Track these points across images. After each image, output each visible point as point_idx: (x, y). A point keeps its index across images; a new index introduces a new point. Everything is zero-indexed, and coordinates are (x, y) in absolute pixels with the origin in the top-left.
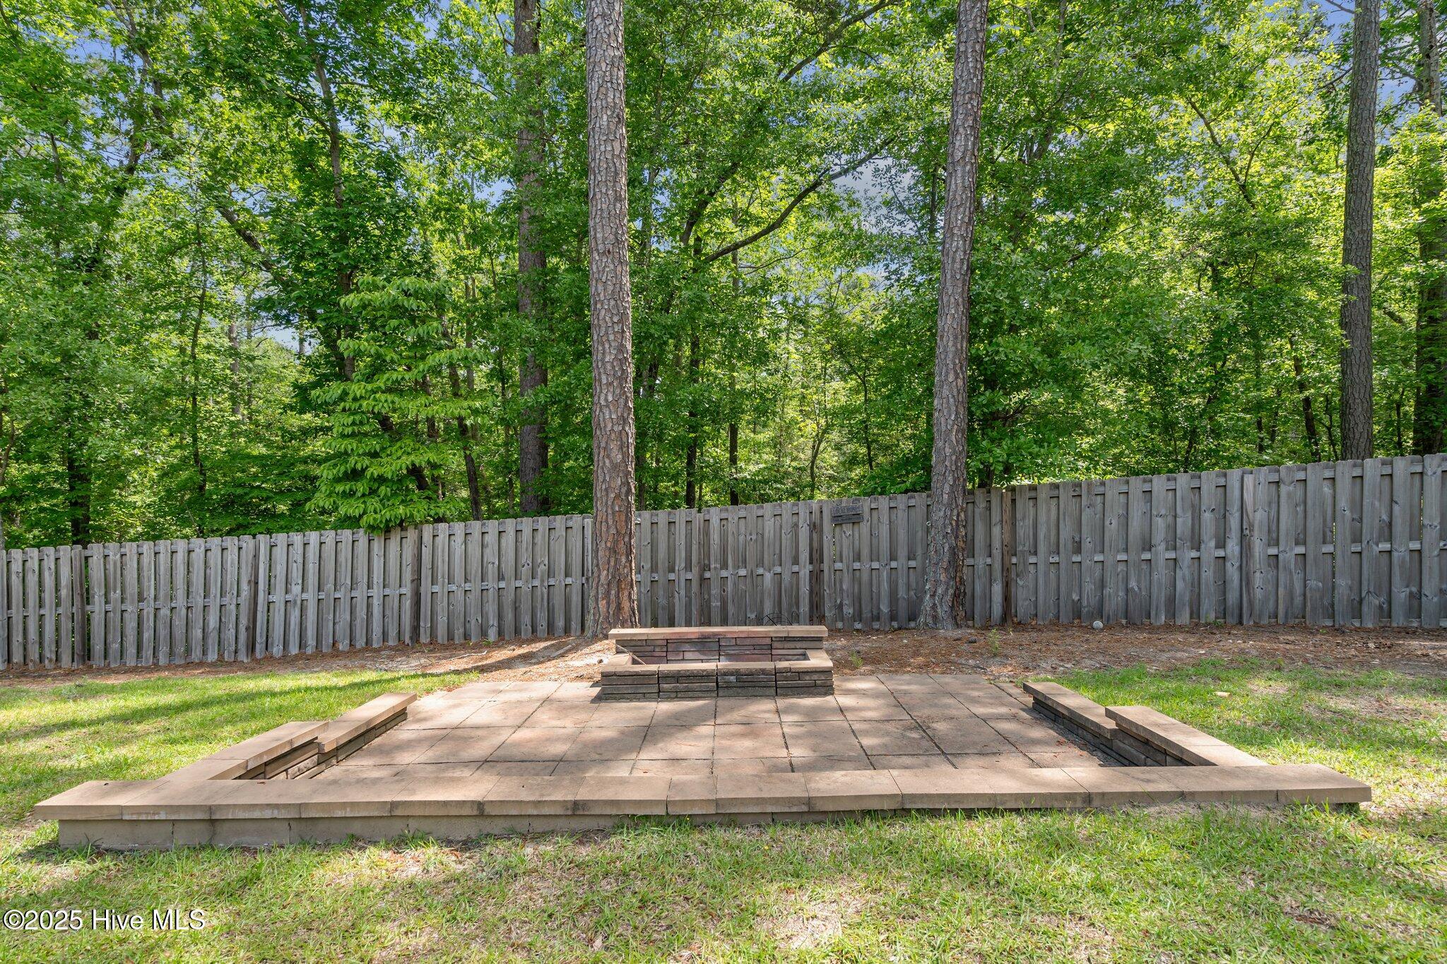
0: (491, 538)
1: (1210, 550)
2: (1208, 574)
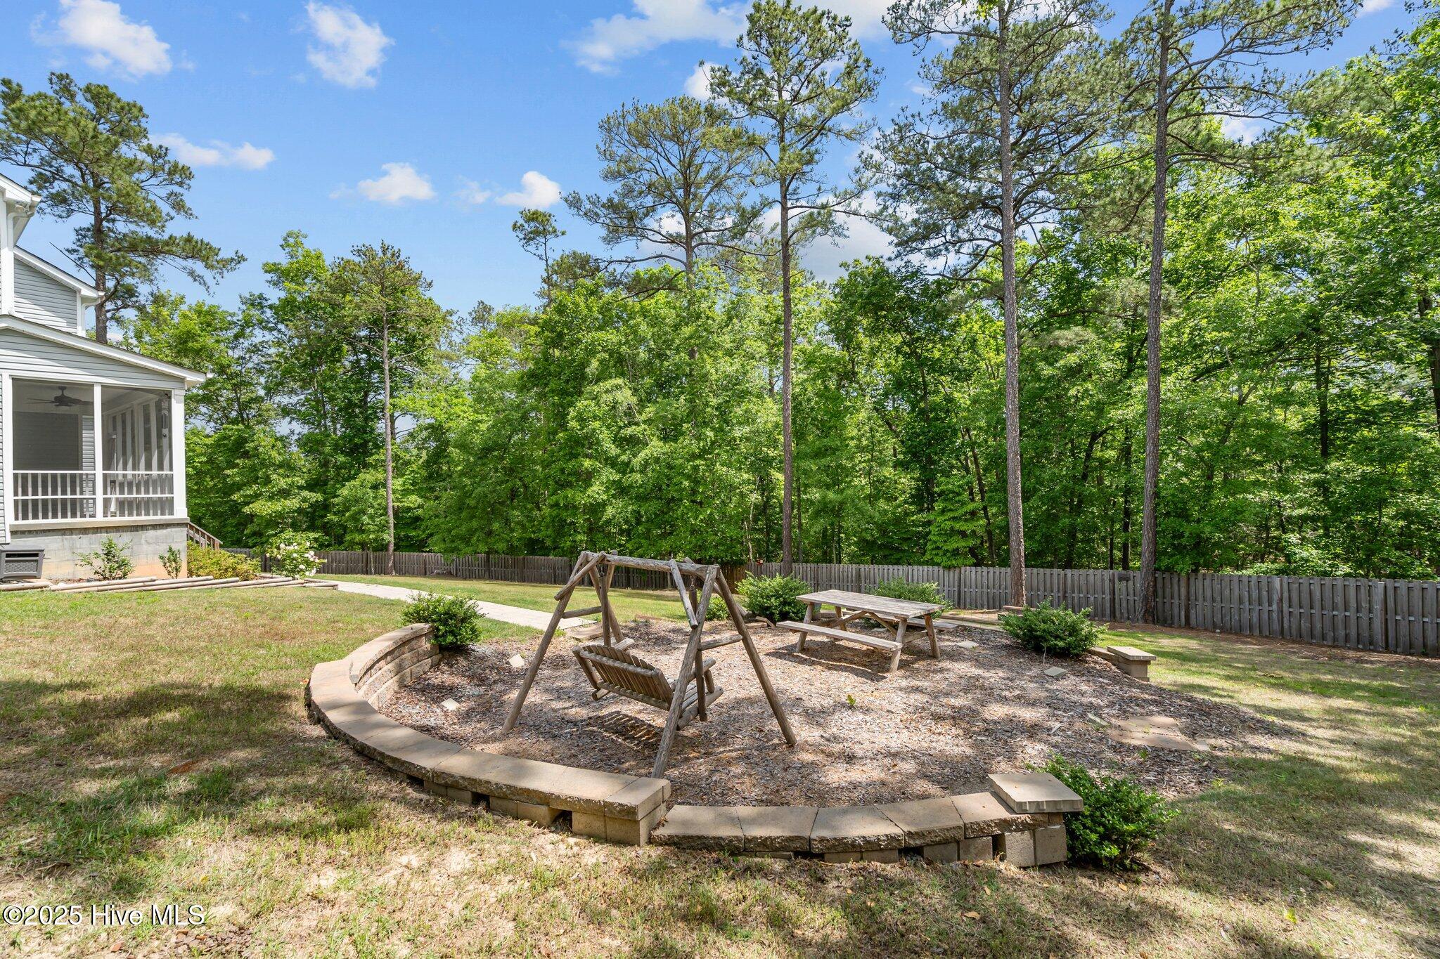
0: (985, 574)
1: (1266, 606)
2: (1265, 616)
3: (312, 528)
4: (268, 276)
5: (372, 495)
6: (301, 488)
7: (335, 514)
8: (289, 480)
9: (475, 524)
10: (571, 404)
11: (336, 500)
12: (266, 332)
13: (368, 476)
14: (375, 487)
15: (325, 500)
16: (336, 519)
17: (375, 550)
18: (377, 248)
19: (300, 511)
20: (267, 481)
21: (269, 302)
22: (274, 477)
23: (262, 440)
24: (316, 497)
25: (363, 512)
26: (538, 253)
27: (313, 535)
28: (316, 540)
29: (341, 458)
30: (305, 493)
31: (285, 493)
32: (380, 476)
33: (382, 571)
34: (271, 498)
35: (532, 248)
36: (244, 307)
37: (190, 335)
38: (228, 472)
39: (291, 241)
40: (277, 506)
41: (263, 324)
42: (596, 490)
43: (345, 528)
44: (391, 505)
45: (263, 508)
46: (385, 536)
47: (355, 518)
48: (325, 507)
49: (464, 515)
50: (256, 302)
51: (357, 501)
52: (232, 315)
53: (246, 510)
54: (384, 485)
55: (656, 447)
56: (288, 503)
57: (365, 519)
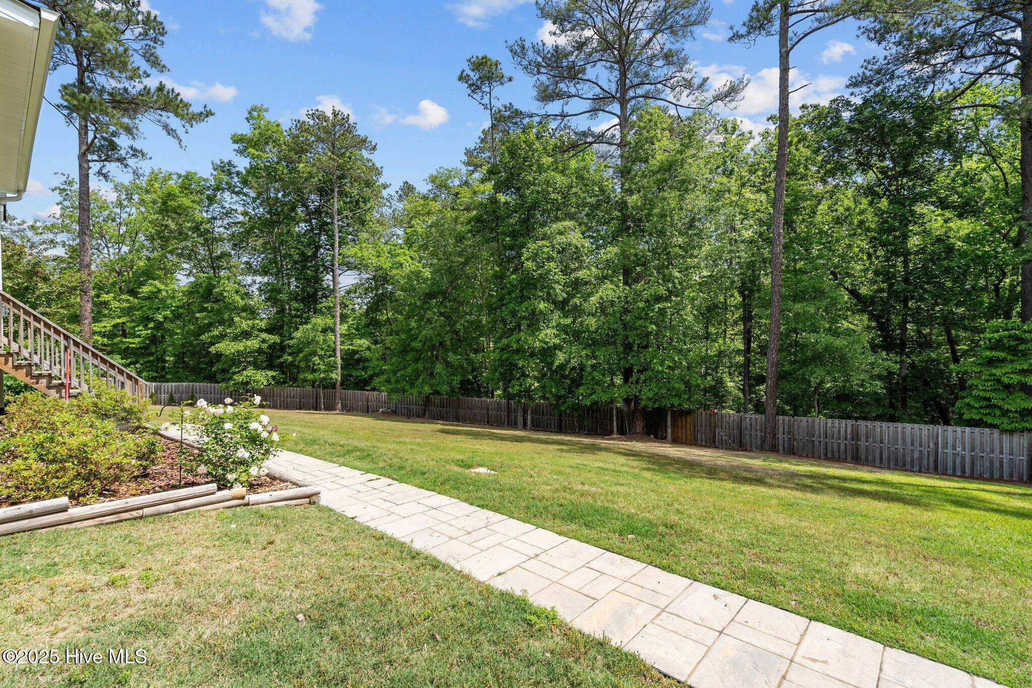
3: (270, 367)
4: (236, 146)
5: (322, 338)
6: (261, 330)
7: (290, 354)
8: (250, 322)
9: (420, 366)
10: (523, 245)
11: (291, 342)
12: (234, 195)
13: (319, 321)
14: (324, 331)
15: (282, 342)
16: (290, 358)
17: (325, 387)
18: (329, 114)
19: (260, 351)
20: (231, 323)
21: (237, 169)
22: (237, 319)
23: (227, 288)
24: (274, 338)
25: (315, 353)
26: (484, 102)
27: (271, 373)
28: (273, 377)
29: (295, 305)
30: (264, 335)
31: (246, 335)
32: (329, 321)
33: (330, 408)
34: (235, 338)
35: (478, 96)
36: (215, 173)
37: (170, 196)
38: (198, 315)
39: (255, 114)
40: (240, 346)
41: (231, 188)
42: (548, 334)
43: (298, 367)
44: (338, 347)
45: (227, 347)
46: (334, 376)
47: (307, 359)
48: (280, 348)
49: (409, 356)
50: (226, 168)
51: (309, 343)
52: (205, 180)
53: (212, 349)
54: (333, 330)
55: (609, 291)
56: (249, 343)
57: (316, 359)
